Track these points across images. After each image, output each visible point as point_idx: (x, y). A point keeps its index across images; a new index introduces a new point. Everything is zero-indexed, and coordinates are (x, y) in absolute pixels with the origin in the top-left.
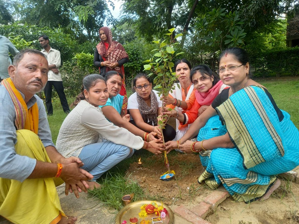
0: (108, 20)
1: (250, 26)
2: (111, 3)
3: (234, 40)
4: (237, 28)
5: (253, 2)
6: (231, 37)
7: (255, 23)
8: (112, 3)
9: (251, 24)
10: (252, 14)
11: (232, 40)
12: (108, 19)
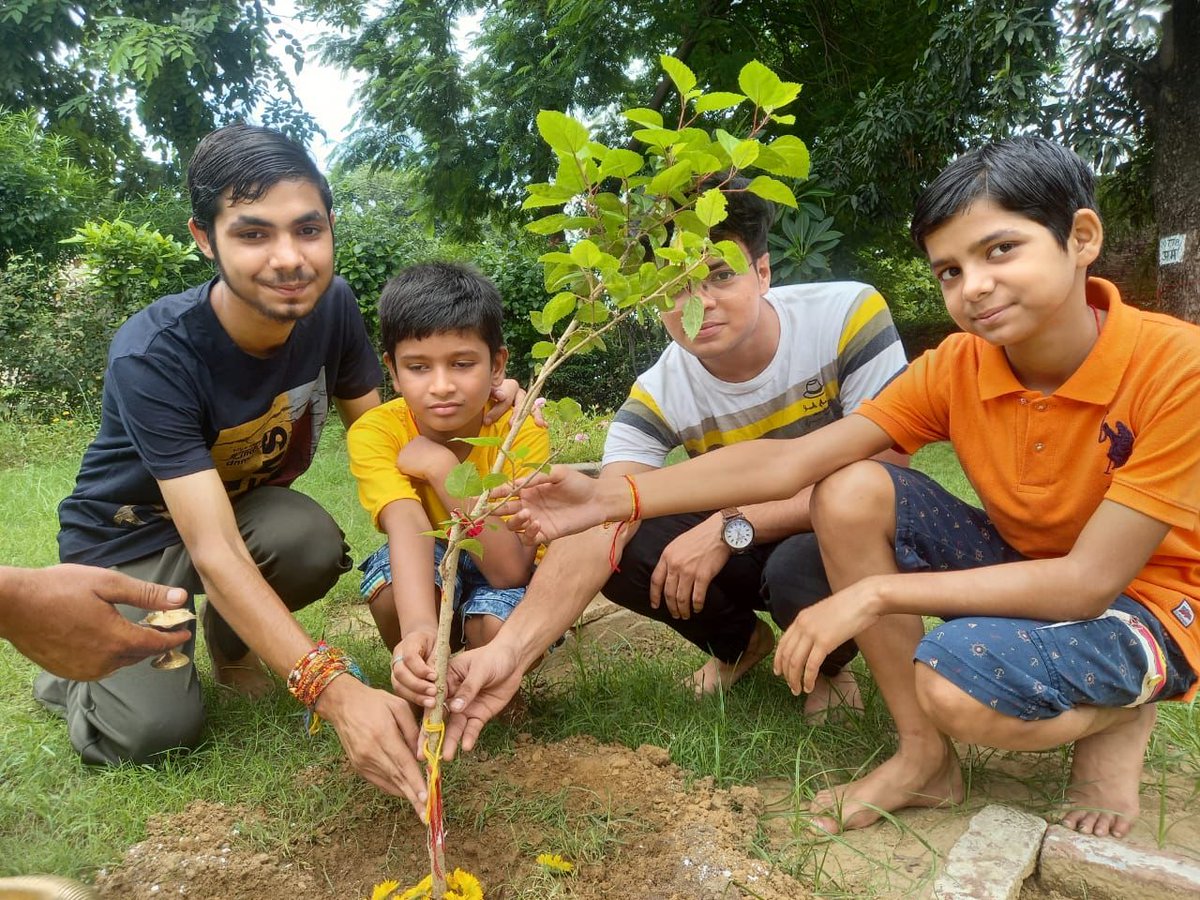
0: (270, 114)
1: (854, 207)
2: (289, 42)
3: (792, 255)
4: (806, 210)
5: (870, 114)
6: (781, 242)
7: (875, 197)
8: (295, 42)
9: (858, 201)
10: (866, 161)
11: (786, 255)
12: (269, 110)
